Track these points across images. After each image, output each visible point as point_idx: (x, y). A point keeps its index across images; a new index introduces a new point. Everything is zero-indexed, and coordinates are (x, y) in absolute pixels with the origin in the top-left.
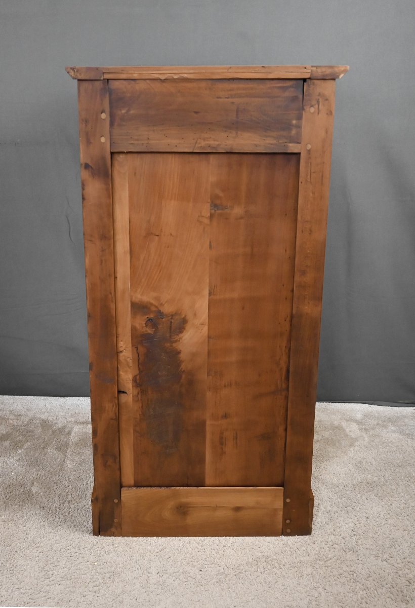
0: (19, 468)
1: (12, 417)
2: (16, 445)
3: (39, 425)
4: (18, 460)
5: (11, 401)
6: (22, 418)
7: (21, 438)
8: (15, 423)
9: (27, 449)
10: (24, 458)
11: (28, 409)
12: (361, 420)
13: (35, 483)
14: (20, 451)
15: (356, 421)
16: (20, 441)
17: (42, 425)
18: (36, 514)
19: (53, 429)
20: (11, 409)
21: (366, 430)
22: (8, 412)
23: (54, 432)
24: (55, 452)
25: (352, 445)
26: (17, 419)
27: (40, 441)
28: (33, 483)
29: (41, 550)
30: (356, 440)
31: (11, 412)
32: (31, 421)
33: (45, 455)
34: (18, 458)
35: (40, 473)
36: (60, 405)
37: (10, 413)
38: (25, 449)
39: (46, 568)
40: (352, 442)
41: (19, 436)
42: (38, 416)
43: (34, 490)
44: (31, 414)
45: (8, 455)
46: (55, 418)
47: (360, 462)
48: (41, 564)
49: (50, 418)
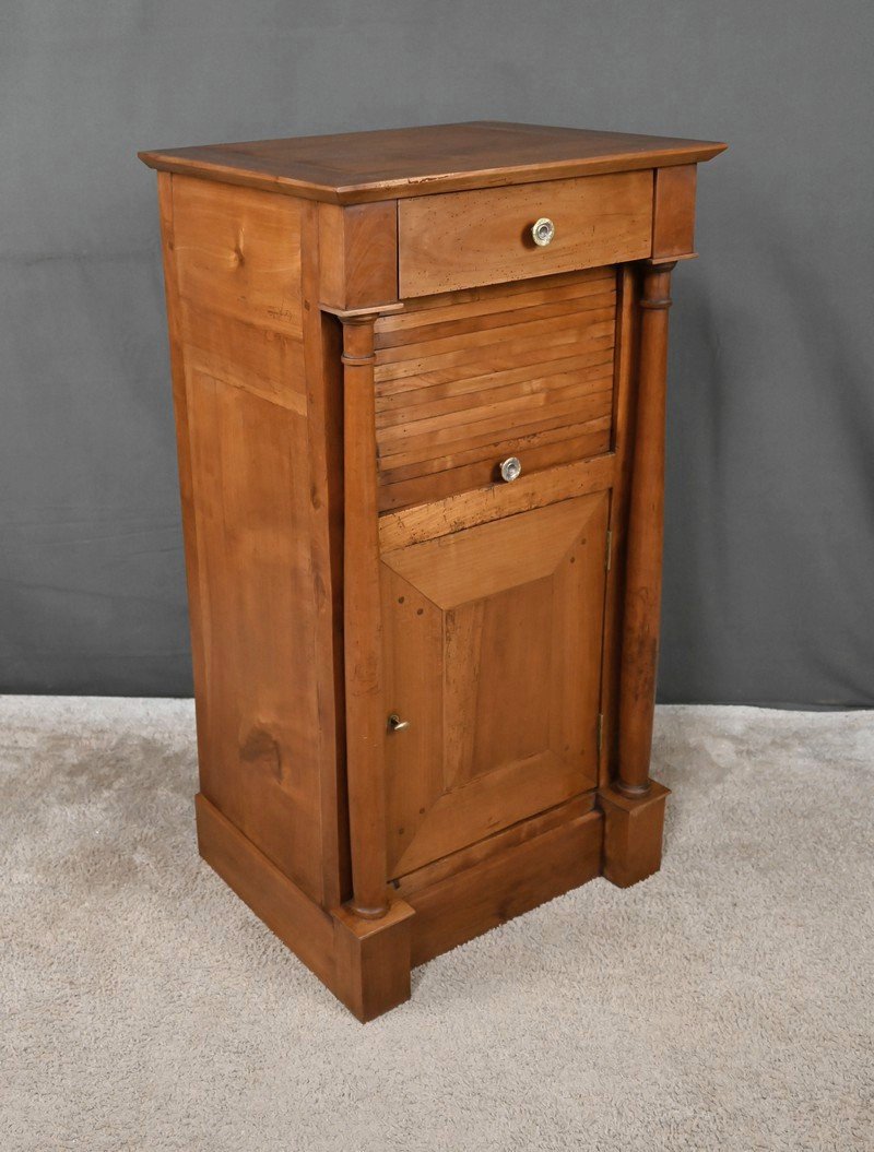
0: (108, 822)
1: (86, 734)
2: (100, 783)
3: (138, 749)
4: (105, 810)
5: (84, 706)
6: (106, 737)
7: (106, 770)
8: (94, 744)
9: (119, 789)
10: (116, 805)
11: (116, 721)
12: (743, 735)
13: (139, 848)
14: (106, 794)
15: (734, 739)
16: (107, 777)
17: (143, 748)
18: (143, 900)
19: (165, 755)
20: (85, 720)
21: (749, 753)
22: (79, 727)
23: (166, 760)
24: (171, 795)
25: (719, 780)
26: (97, 739)
27: (142, 776)
28: (135, 848)
29: (155, 957)
30: (729, 770)
31: (84, 726)
32: (122, 743)
33: (153, 800)
34: (104, 805)
35: (146, 831)
36: (176, 713)
37: (83, 728)
38: (116, 791)
39: (168, 986)
40: (721, 774)
41: (103, 767)
42: (135, 732)
43: (138, 858)
44: (121, 730)
45: (87, 801)
46: (167, 735)
47: (732, 810)
48: (159, 980)
49: (158, 736)
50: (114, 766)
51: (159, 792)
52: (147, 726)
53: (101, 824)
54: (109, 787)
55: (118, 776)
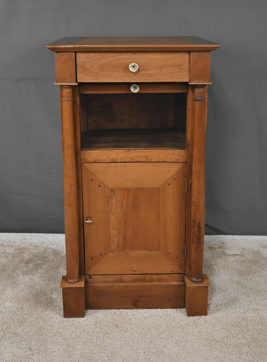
50: (42, 260)
51: (60, 270)
52: (54, 244)
53: (39, 283)
54: (41, 268)
55: (44, 264)
